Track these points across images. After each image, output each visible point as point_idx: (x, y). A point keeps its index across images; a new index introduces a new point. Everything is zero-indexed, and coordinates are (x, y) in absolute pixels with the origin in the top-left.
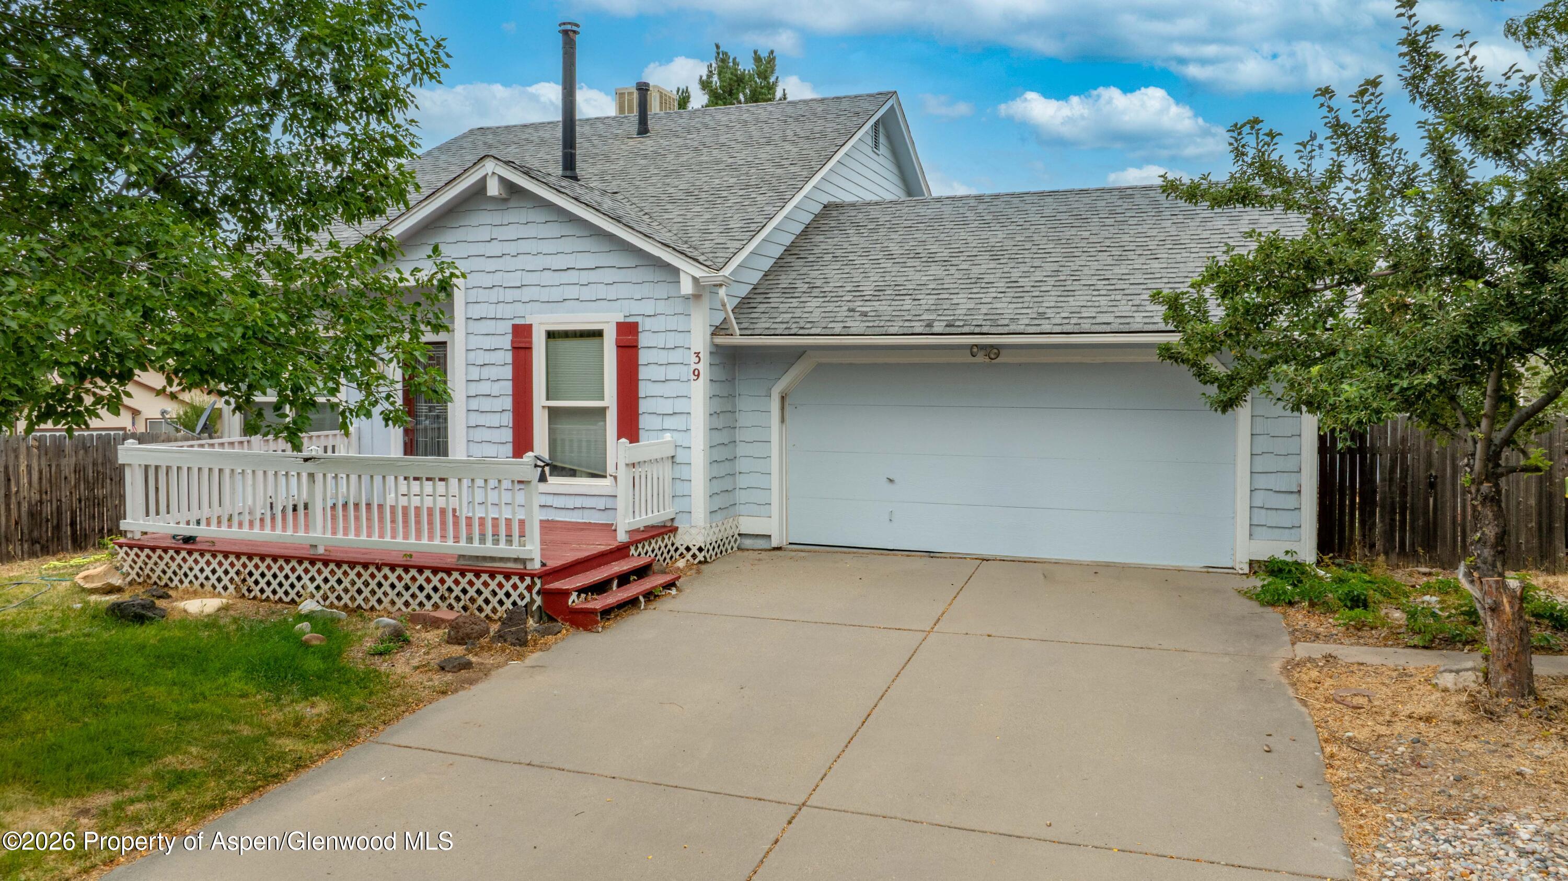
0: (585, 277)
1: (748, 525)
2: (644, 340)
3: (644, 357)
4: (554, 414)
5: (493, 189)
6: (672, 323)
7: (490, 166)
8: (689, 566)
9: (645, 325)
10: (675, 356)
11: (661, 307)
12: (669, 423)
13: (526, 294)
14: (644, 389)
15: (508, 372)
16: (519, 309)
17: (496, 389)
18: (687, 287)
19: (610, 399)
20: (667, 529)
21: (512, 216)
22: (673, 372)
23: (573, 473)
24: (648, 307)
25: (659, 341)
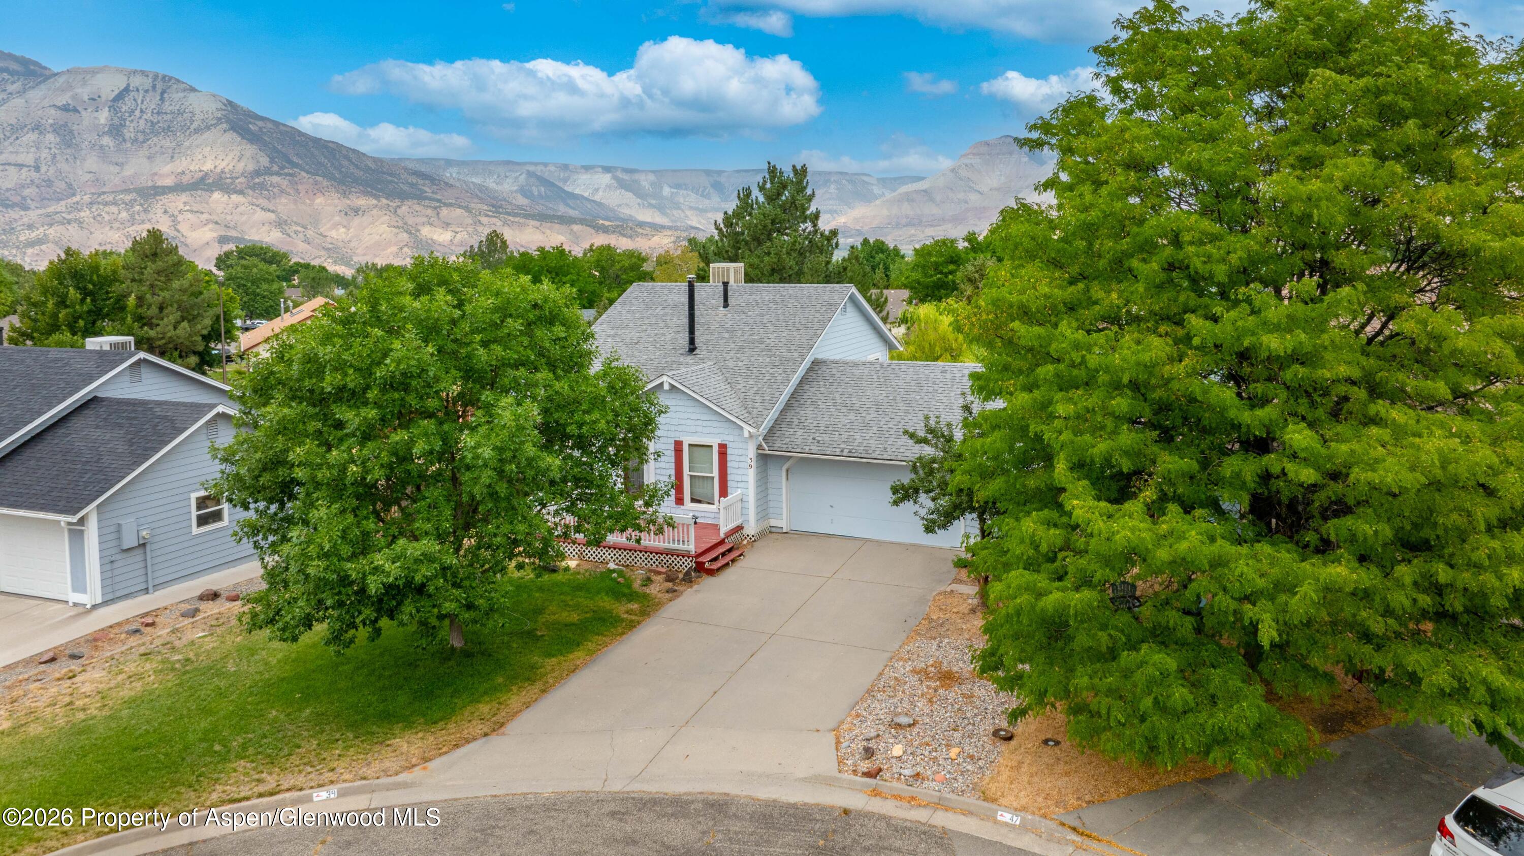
0: (705, 424)
1: (774, 523)
2: (729, 451)
3: (729, 458)
4: (691, 476)
5: (666, 387)
6: (741, 445)
7: (665, 378)
8: (749, 543)
9: (729, 445)
10: (742, 459)
11: (736, 438)
12: (740, 485)
13: (680, 428)
14: (729, 471)
15: (673, 459)
16: (677, 434)
17: (667, 466)
18: (746, 434)
19: (716, 474)
20: (740, 528)
21: (672, 396)
22: (741, 465)
23: (699, 502)
24: (731, 438)
25: (735, 452)
